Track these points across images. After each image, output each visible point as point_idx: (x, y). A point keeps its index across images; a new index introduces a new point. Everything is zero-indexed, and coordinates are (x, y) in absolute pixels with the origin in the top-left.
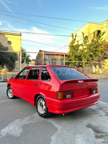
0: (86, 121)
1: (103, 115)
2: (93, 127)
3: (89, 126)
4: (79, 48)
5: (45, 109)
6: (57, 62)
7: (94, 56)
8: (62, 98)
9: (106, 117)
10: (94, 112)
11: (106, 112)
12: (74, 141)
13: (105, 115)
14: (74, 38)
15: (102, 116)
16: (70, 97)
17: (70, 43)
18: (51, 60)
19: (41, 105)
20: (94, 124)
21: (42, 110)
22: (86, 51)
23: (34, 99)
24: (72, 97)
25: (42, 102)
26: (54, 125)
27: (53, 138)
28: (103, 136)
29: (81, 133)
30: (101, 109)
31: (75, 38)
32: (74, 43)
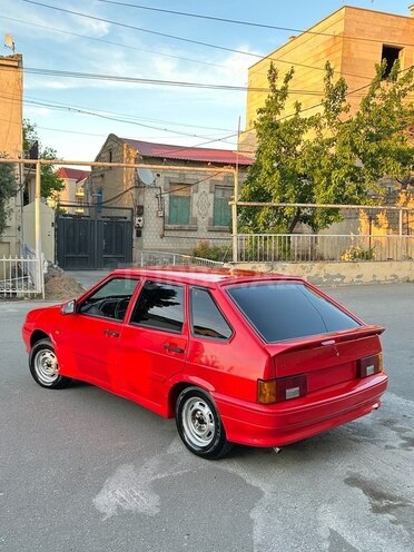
0: (342, 467)
1: (396, 445)
2: (364, 482)
3: (353, 481)
4: (304, 137)
5: (210, 433)
6: (195, 197)
7: (367, 177)
8: (273, 399)
9: (403, 453)
10: (367, 435)
11: (406, 434)
12: (316, 522)
13: (403, 446)
14: (278, 88)
15: (392, 448)
16: (298, 395)
17: (261, 111)
18: (168, 186)
19: (194, 418)
20: (366, 473)
21: (199, 434)
22: (332, 151)
23: (167, 396)
24: (302, 395)
25: (201, 408)
26: (248, 481)
27: (256, 514)
28: (395, 507)
29: (331, 501)
30: (388, 423)
31: (284, 89)
32: (277, 109)
